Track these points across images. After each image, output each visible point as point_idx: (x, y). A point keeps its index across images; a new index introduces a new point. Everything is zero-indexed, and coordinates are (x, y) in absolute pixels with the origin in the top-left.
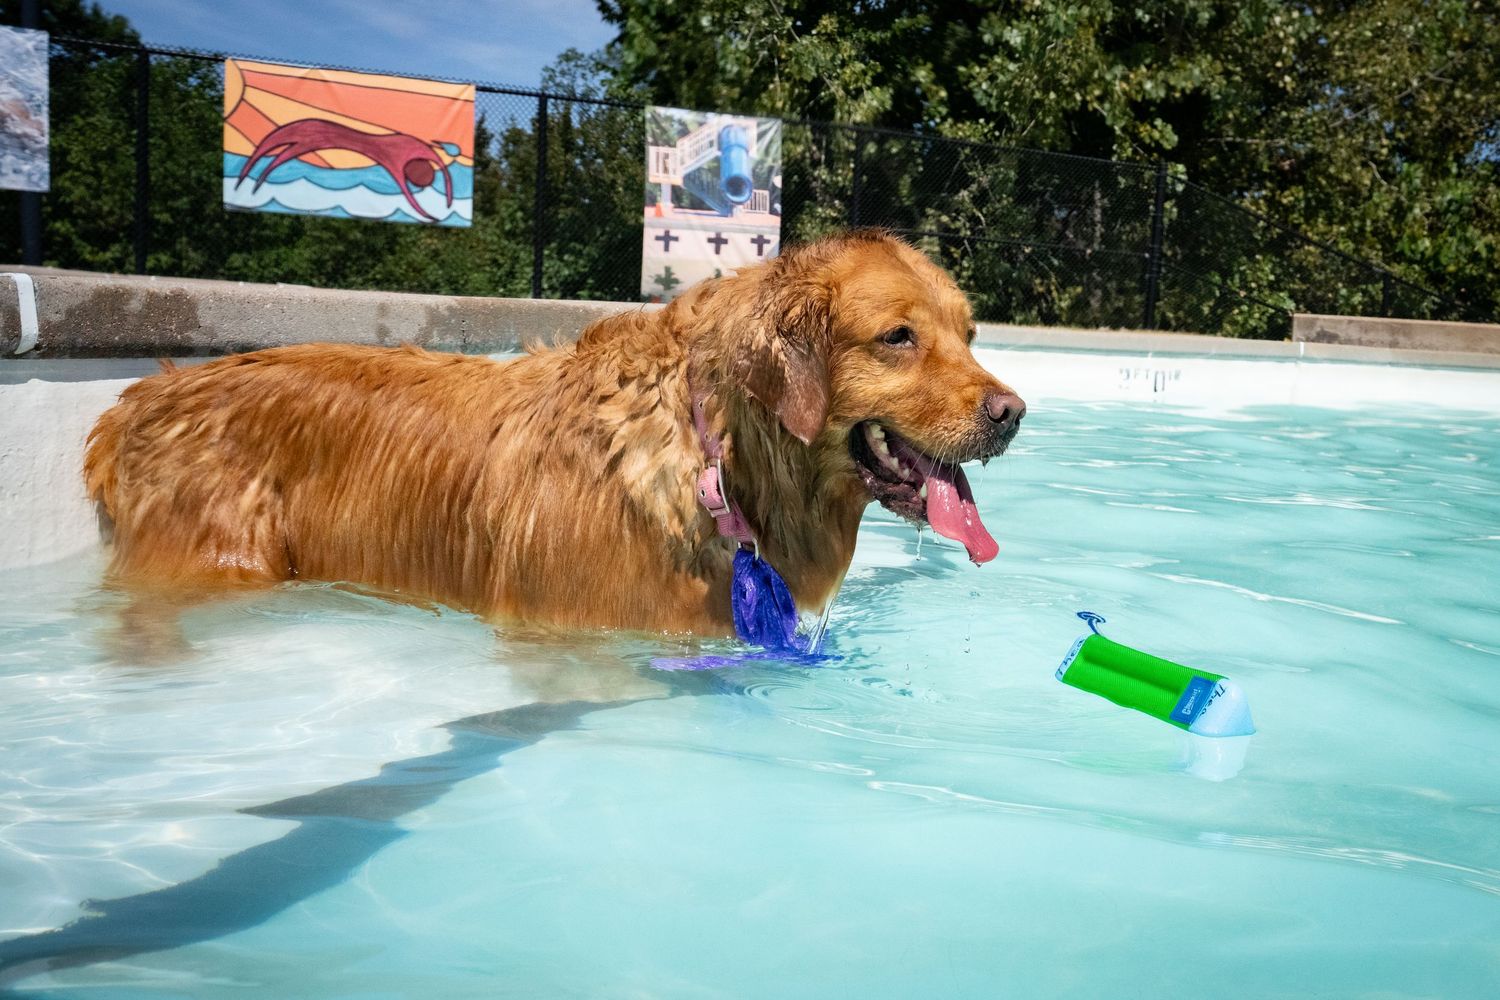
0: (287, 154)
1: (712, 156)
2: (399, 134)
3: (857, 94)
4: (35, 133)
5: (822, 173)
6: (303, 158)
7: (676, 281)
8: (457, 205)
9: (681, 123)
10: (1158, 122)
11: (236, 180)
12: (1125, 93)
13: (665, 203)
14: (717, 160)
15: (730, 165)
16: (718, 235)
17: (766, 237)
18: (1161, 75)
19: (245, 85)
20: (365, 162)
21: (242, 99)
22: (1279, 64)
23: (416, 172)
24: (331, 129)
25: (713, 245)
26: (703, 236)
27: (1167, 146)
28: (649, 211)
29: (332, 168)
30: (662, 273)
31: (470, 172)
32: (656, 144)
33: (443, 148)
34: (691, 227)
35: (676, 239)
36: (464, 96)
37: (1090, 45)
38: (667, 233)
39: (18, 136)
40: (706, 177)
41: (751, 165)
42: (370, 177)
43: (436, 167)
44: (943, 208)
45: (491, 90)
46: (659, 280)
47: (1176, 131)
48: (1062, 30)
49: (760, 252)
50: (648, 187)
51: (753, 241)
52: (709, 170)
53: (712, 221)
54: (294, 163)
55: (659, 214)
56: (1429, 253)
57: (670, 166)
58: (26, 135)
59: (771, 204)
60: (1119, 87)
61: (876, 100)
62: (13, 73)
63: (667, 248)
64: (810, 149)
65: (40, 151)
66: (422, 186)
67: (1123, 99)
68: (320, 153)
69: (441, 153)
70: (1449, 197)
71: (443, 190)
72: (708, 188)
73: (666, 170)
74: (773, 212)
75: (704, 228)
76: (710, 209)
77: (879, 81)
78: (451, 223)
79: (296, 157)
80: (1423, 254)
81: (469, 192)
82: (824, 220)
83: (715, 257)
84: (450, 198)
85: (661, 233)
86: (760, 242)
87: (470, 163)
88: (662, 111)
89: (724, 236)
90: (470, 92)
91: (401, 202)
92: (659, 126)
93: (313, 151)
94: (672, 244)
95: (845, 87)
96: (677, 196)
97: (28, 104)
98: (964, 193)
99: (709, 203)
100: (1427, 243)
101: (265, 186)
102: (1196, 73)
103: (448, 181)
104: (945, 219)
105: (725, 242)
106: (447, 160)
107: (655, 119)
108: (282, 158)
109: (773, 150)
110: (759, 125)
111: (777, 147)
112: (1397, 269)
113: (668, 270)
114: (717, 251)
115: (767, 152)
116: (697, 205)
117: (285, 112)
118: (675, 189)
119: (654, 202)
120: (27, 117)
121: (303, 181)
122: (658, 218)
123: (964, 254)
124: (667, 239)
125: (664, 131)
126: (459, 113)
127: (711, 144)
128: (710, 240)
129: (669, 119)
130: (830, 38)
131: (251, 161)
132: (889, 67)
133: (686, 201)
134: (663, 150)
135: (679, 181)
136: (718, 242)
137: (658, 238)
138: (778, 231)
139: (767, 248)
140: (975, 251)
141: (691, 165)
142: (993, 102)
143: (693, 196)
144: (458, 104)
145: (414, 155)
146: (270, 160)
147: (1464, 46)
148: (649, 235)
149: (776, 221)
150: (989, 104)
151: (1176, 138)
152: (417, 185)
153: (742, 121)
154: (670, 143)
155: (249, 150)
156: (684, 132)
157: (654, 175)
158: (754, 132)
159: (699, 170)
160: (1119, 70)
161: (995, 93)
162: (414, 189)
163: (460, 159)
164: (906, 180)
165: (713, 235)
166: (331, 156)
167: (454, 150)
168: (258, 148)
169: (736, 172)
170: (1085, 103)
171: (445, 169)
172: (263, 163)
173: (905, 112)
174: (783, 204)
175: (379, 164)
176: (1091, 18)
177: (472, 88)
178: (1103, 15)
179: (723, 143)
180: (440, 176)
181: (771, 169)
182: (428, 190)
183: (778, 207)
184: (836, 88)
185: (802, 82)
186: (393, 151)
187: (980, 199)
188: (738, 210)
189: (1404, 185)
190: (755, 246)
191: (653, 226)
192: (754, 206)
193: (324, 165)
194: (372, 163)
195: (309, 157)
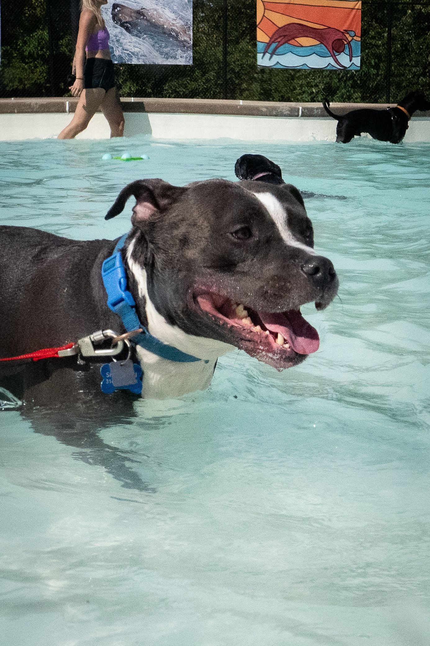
0: (283, 41)
2: (330, 28)
4: (188, 40)
6: (290, 42)
11: (262, 54)
19: (265, 9)
20: (316, 42)
21: (264, 16)
23: (337, 46)
24: (301, 27)
29: (302, 46)
33: (348, 33)
36: (357, 7)
39: (182, 42)
42: (318, 49)
43: (346, 43)
54: (287, 45)
58: (185, 41)
62: (181, 13)
65: (189, 47)
66: (340, 52)
68: (297, 39)
69: (347, 35)
79: (286, 42)
84: (351, 57)
87: (360, 39)
90: (360, 5)
91: (331, 60)
93: (294, 38)
97: (186, 27)
101: (274, 56)
103: (351, 48)
106: (350, 39)
108: (281, 43)
117: (282, 21)
120: (185, 33)
121: (290, 53)
126: (354, 16)
131: (268, 45)
144: (354, 11)
145: (337, 37)
152: (337, 52)
155: (267, 40)
162: (337, 54)
163: (355, 38)
166: (301, 40)
167: (352, 34)
168: (271, 38)
171: (349, 43)
172: (273, 46)
175: (322, 43)
177: (361, 3)
180: (347, 46)
186: (327, 36)
193: (299, 45)
194: (318, 43)
195: (292, 42)
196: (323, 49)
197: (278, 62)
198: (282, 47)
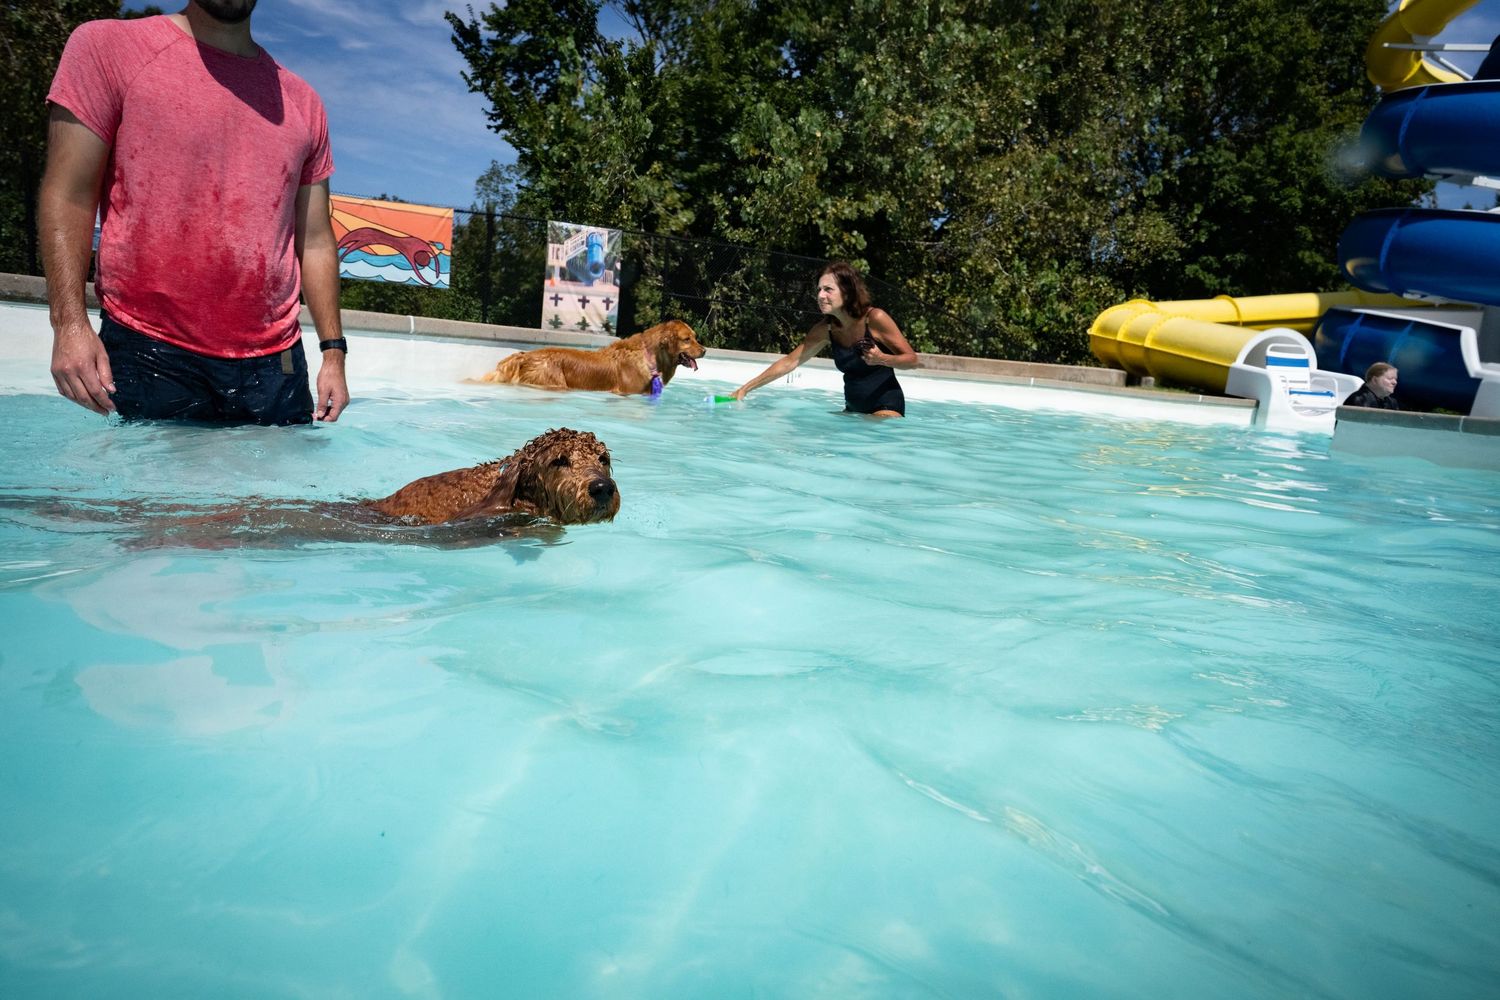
0: (354, 247)
1: (583, 250)
2: (412, 237)
3: (674, 211)
5: (651, 258)
6: (362, 249)
7: (561, 323)
8: (442, 277)
9: (567, 230)
10: (855, 233)
12: (834, 214)
13: (556, 278)
14: (585, 252)
15: (592, 256)
16: (584, 298)
17: (611, 299)
18: (855, 204)
20: (395, 252)
22: (933, 195)
23: (420, 257)
24: (377, 233)
25: (553, 301)
26: (576, 298)
27: (859, 248)
28: (547, 283)
29: (377, 255)
30: (554, 319)
31: (449, 258)
32: (552, 242)
33: (435, 245)
34: (569, 292)
35: (561, 299)
36: (447, 216)
37: (812, 183)
38: (557, 296)
40: (579, 262)
41: (604, 255)
42: (395, 260)
43: (431, 256)
44: (725, 282)
45: (462, 211)
46: (551, 322)
47: (866, 238)
48: (791, 177)
49: (607, 308)
50: (547, 268)
51: (604, 301)
52: (581, 258)
53: (582, 289)
54: (357, 251)
55: (552, 284)
56: (1028, 318)
57: (560, 256)
59: (615, 279)
60: (831, 210)
61: (686, 217)
63: (556, 304)
64: (643, 244)
66: (424, 266)
67: (833, 217)
68: (371, 247)
69: (433, 248)
70: (1043, 282)
71: (434, 268)
72: (581, 269)
73: (557, 258)
74: (615, 284)
75: (577, 293)
76: (580, 281)
77: (687, 205)
78: (438, 286)
79: (358, 248)
80: (1024, 318)
81: (448, 270)
82: (652, 288)
83: (582, 310)
84: (438, 273)
85: (553, 295)
86: (607, 302)
87: (449, 254)
88: (557, 223)
89: (587, 298)
90: (450, 213)
91: (412, 274)
92: (555, 232)
93: (366, 245)
94: (559, 301)
95: (666, 208)
96: (563, 274)
98: (737, 273)
99: (580, 278)
100: (1028, 311)
102: (877, 202)
103: (437, 263)
104: (725, 289)
105: (588, 301)
106: (437, 252)
107: (553, 228)
108: (351, 248)
109: (616, 247)
110: (609, 233)
111: (618, 246)
112: (1011, 328)
113: (556, 316)
114: (583, 307)
115: (613, 249)
116: (574, 279)
117: (354, 224)
118: (562, 269)
119: (550, 277)
121: (362, 261)
122: (553, 286)
123: (737, 311)
124: (556, 299)
125: (557, 235)
126: (444, 226)
127: (583, 243)
128: (579, 300)
129: (561, 228)
130: (659, 178)
132: (696, 195)
133: (567, 277)
134: (557, 246)
135: (563, 264)
136: (584, 301)
137: (552, 298)
138: (617, 296)
139: (611, 306)
140: (743, 309)
141: (571, 255)
142: (751, 218)
143: (572, 273)
144: (444, 219)
145: (420, 249)
146: (345, 250)
147: (1057, 184)
148: (547, 296)
149: (617, 290)
150: (749, 219)
151: (865, 243)
152: (420, 265)
153: (600, 230)
154: (560, 242)
156: (568, 236)
157: (551, 261)
158: (606, 237)
159: (576, 258)
160: (828, 201)
161: (753, 212)
162: (419, 267)
163: (444, 252)
164: (702, 266)
165: (581, 297)
166: (378, 248)
169: (595, 259)
170: (811, 220)
171: (435, 257)
173: (704, 224)
174: (620, 280)
175: (401, 253)
176: (814, 168)
177: (452, 210)
178: (822, 167)
179: (590, 244)
180: (433, 260)
181: (615, 258)
182: (427, 268)
183: (618, 281)
184: (659, 209)
185: (639, 204)
186: (409, 246)
187: (748, 277)
188: (597, 283)
189: (1015, 274)
190: (605, 305)
191: (549, 291)
192: (605, 281)
193: (371, 252)
194: (397, 253)
195: (365, 248)
196: (403, 260)
197: (346, 271)
198: (352, 254)
